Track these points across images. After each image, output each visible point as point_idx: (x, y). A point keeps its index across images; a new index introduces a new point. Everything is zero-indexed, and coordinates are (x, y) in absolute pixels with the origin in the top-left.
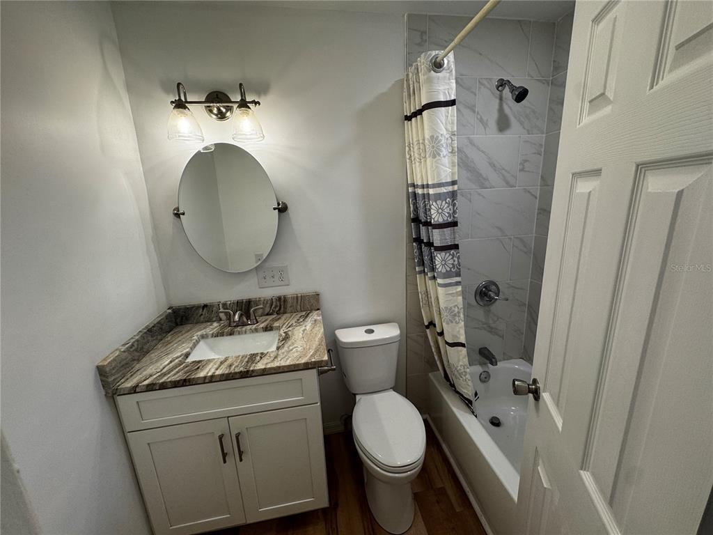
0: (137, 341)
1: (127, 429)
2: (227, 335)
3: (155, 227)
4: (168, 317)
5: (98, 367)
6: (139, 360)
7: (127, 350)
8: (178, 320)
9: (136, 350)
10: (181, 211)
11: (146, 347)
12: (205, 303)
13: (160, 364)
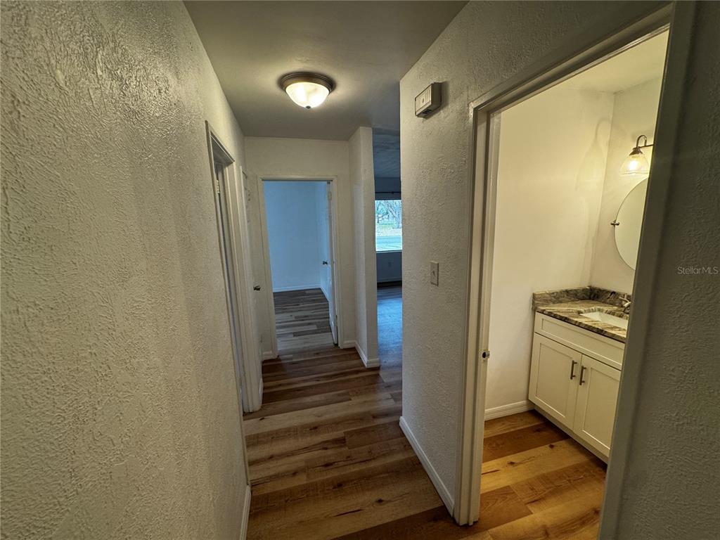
0: (557, 293)
1: (535, 330)
2: (617, 316)
3: (598, 231)
4: (584, 290)
5: (534, 295)
6: (554, 303)
7: (550, 294)
8: (592, 296)
9: (554, 297)
10: (617, 222)
11: (561, 299)
12: (615, 291)
13: (562, 309)
